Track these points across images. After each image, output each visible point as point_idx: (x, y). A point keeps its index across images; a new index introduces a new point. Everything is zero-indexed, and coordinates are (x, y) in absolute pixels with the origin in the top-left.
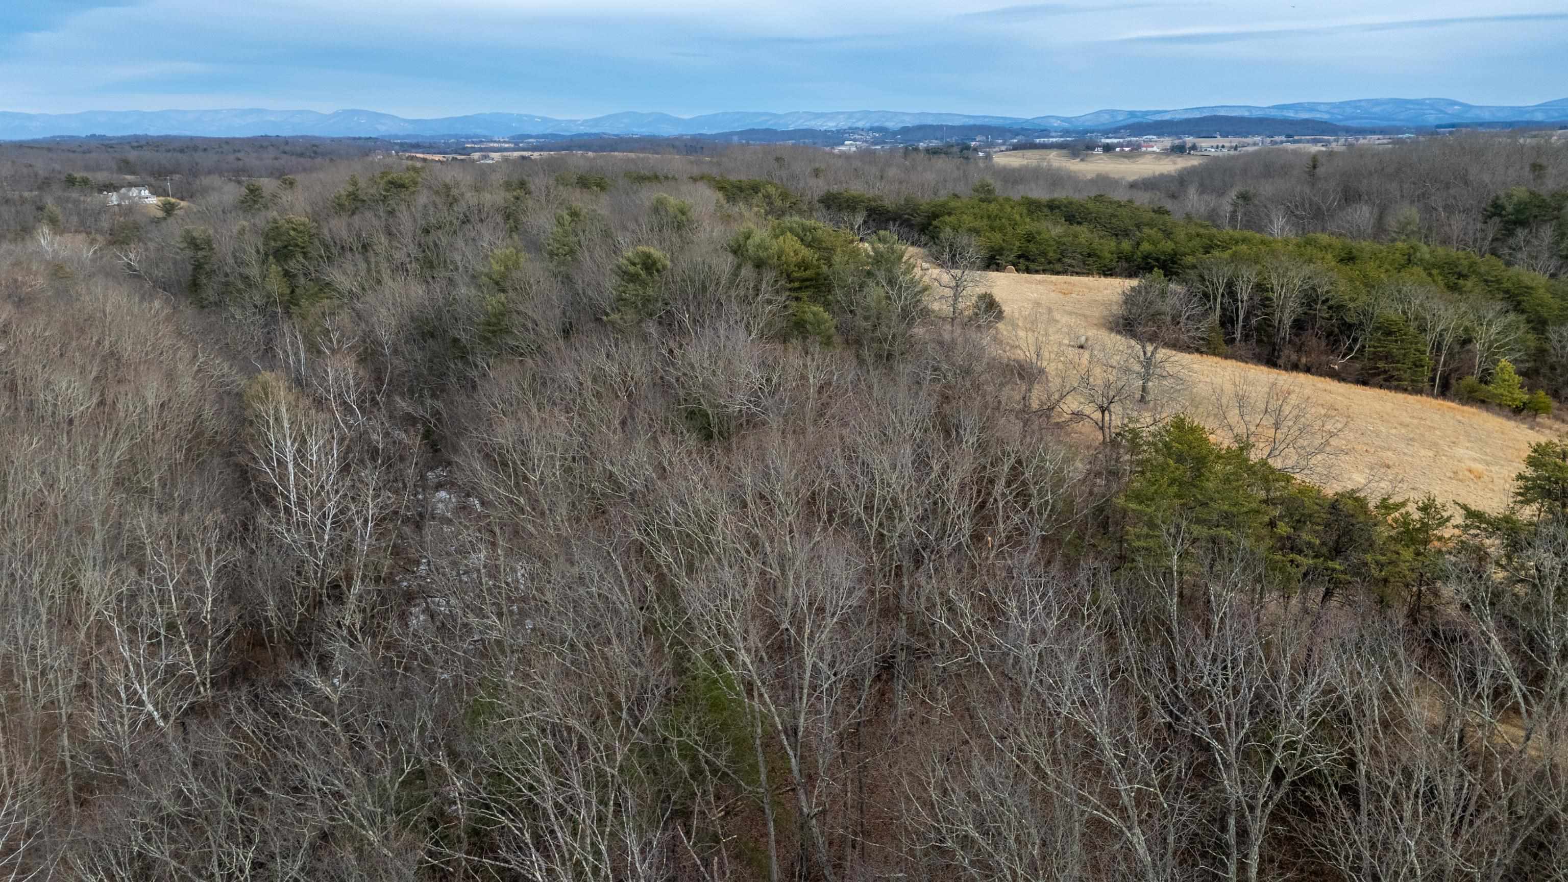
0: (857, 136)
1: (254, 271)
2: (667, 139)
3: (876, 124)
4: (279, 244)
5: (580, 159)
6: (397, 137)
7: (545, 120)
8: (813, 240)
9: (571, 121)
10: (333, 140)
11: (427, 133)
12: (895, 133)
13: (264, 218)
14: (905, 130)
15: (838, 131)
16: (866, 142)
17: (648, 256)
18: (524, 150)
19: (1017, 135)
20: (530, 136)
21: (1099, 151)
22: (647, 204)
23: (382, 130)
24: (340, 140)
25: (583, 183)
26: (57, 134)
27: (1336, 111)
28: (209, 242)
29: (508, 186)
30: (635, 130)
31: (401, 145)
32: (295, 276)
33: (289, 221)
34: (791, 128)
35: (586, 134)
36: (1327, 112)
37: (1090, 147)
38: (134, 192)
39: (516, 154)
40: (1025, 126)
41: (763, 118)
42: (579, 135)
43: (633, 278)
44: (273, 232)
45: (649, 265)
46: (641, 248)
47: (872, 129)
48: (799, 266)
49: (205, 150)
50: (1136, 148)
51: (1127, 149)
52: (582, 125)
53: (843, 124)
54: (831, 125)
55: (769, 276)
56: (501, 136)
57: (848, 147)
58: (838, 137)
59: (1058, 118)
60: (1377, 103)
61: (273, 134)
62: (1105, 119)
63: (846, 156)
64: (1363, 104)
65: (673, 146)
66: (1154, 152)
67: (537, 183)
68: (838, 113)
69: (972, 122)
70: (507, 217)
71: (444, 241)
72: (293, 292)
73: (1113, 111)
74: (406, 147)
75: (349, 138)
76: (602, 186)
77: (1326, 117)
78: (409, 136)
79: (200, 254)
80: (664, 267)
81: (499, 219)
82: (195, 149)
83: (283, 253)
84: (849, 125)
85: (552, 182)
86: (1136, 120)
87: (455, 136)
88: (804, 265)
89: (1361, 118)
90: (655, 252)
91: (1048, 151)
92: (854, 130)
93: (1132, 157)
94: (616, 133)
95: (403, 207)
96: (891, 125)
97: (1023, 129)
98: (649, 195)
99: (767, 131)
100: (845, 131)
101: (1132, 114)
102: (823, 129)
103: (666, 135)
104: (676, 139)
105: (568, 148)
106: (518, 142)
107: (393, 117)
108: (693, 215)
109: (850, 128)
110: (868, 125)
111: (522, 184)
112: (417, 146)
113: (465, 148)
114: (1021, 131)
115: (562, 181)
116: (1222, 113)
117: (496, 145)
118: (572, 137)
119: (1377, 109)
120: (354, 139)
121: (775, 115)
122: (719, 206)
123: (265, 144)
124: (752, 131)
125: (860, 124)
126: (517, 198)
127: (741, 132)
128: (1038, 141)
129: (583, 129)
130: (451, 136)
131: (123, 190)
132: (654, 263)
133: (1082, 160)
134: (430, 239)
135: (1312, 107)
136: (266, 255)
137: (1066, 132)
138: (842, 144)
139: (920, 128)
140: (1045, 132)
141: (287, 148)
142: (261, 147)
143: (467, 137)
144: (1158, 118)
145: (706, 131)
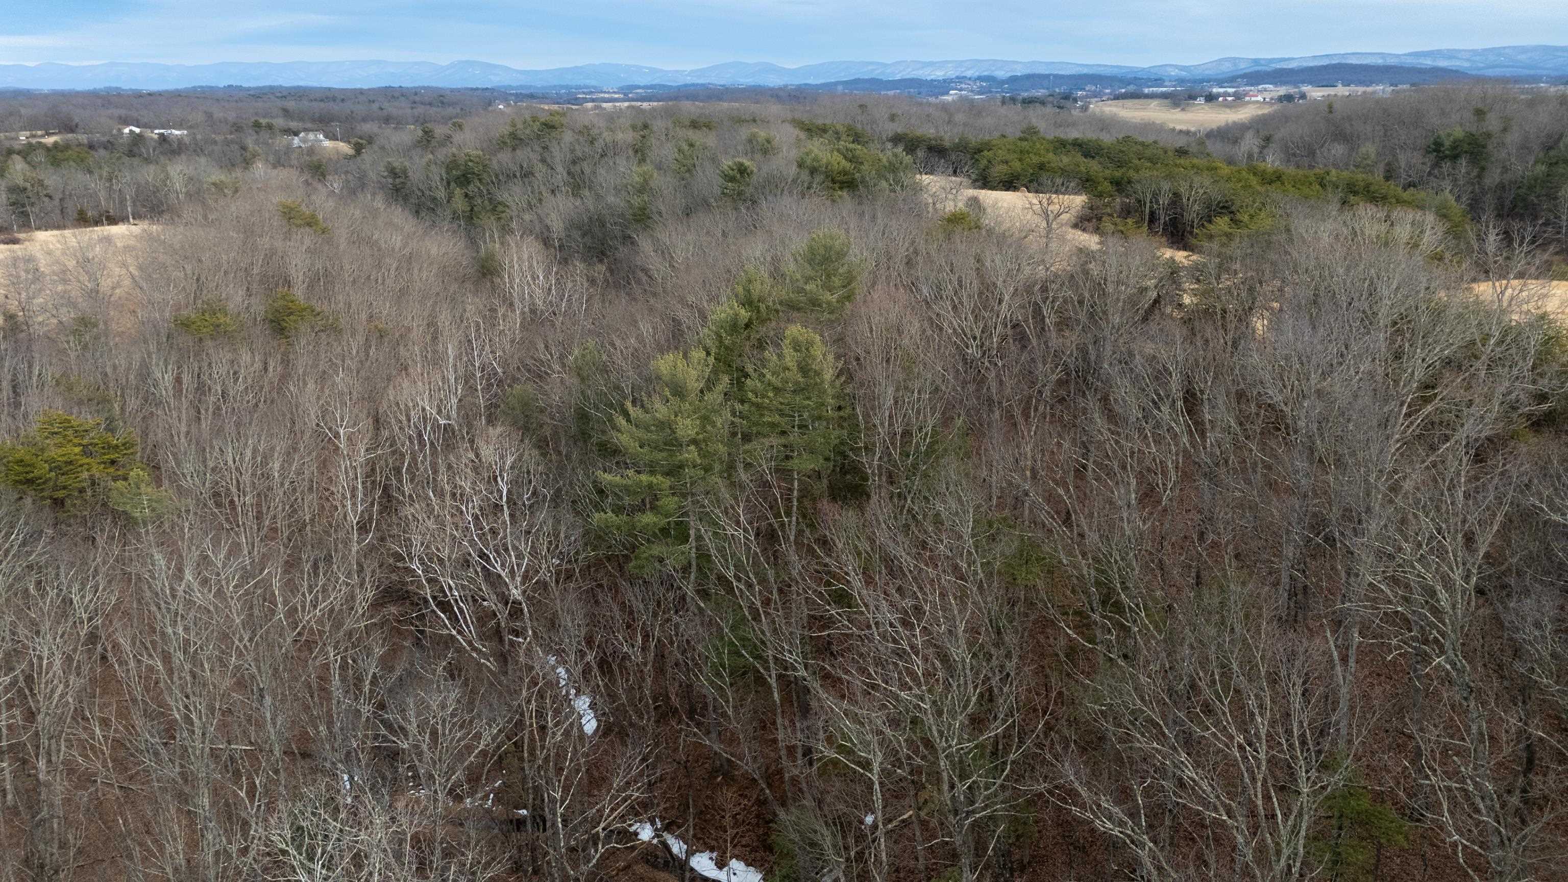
0: (963, 86)
1: (441, 194)
2: (771, 89)
3: (986, 73)
4: (459, 173)
5: (690, 108)
6: (510, 87)
7: (653, 71)
8: (853, 157)
9: (677, 71)
10: (452, 90)
11: (538, 83)
12: (1003, 82)
13: (443, 154)
14: (1014, 79)
15: (945, 81)
16: (972, 91)
17: (742, 164)
18: (633, 100)
19: (1129, 84)
20: (639, 87)
21: (1201, 101)
22: (744, 137)
23: (494, 80)
24: (458, 90)
25: (695, 125)
26: (197, 84)
27: (1477, 58)
28: (405, 172)
29: (634, 128)
30: (742, 80)
31: (516, 95)
32: (472, 198)
33: (467, 155)
34: (898, 77)
35: (693, 85)
36: (1468, 60)
37: (1192, 97)
38: (311, 136)
39: (626, 104)
40: (1139, 75)
41: (870, 68)
42: (686, 85)
43: (732, 179)
44: (452, 165)
45: (742, 170)
46: (737, 160)
47: (980, 78)
48: (839, 173)
49: (343, 100)
50: (1238, 97)
51: (1230, 99)
52: (688, 75)
53: (952, 74)
54: (939, 74)
55: (819, 178)
56: (611, 86)
57: (951, 96)
58: (943, 86)
59: (1176, 66)
60: (1524, 50)
61: (396, 85)
62: (1227, 68)
63: (945, 107)
64: (1507, 51)
65: (777, 96)
66: (1257, 102)
67: (659, 125)
68: (947, 62)
69: (1085, 71)
70: (636, 152)
71: (587, 171)
72: (472, 210)
73: (1235, 59)
74: (519, 97)
75: (467, 89)
76: (708, 126)
77: (1466, 64)
78: (521, 87)
79: (398, 181)
80: (752, 172)
81: (631, 152)
82: (334, 99)
83: (464, 179)
84: (957, 74)
85: (671, 126)
86: (1259, 68)
87: (566, 87)
88: (845, 173)
89: (1508, 67)
90: (747, 163)
91: (1150, 101)
92: (961, 79)
93: (1234, 107)
94: (722, 83)
95: (555, 143)
96: (1001, 74)
97: (1135, 78)
98: (744, 132)
99: (873, 81)
100: (951, 81)
101: (1256, 61)
102: (929, 78)
103: (771, 85)
104: (780, 89)
105: (676, 98)
106: (627, 92)
107: (507, 69)
108: (775, 143)
109: (957, 77)
110: (977, 74)
111: (646, 126)
112: (532, 96)
113: (577, 99)
114: (1136, 80)
115: (678, 123)
116: (1354, 61)
117: (606, 96)
118: (679, 88)
119: (1522, 57)
120: (472, 89)
121: (885, 65)
122: (799, 140)
123: (396, 94)
124: (857, 81)
125: (969, 74)
126: (644, 137)
127: (846, 82)
128: (1146, 91)
129: (689, 80)
130: (562, 87)
131: (302, 135)
132: (746, 169)
133: (1183, 110)
134: (578, 168)
135: (1451, 54)
136: (448, 183)
137: (1181, 81)
138: (947, 93)
139: (1029, 77)
140: (1158, 81)
141: (417, 98)
142: (393, 97)
143: (579, 87)
144: (1279, 66)
145: (812, 81)
